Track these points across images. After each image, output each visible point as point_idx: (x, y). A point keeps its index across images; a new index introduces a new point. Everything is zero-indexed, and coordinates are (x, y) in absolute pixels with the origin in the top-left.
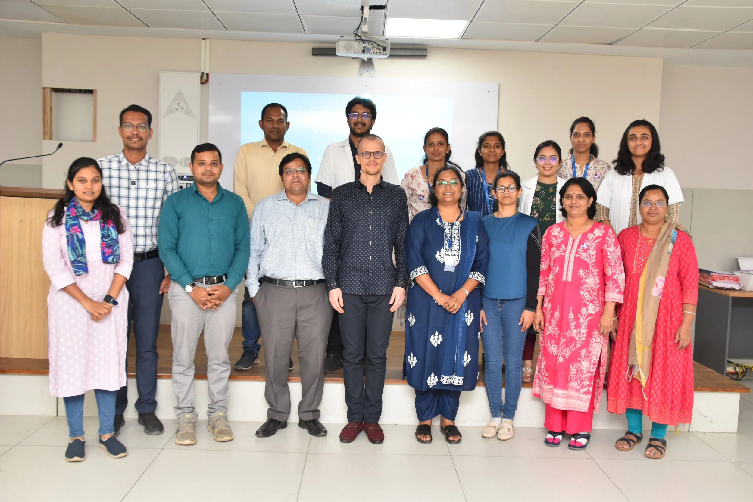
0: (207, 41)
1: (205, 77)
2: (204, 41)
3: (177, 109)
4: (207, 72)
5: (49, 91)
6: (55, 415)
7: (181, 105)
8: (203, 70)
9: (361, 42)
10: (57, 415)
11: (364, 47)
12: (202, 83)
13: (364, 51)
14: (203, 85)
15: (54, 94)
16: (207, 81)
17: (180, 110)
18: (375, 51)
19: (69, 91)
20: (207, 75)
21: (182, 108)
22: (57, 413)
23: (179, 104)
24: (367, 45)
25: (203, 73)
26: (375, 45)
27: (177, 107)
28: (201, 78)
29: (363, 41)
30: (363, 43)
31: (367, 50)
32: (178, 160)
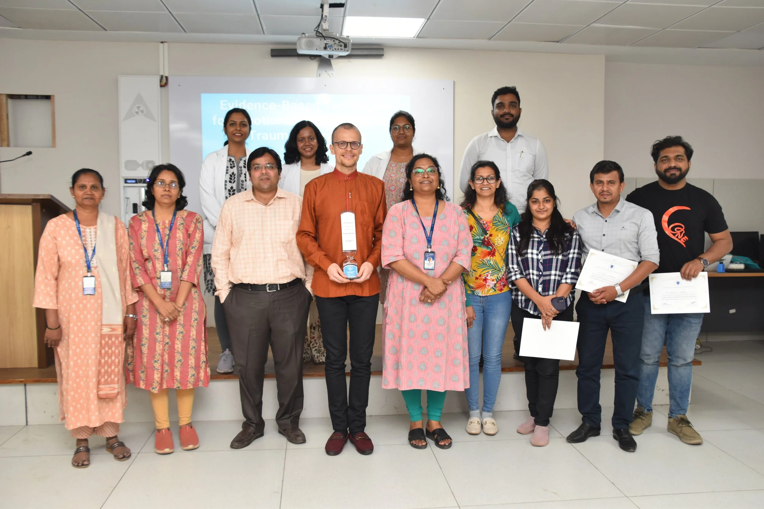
0: (165, 44)
1: (164, 80)
2: (161, 45)
3: (137, 113)
4: (166, 74)
5: (4, 98)
6: (25, 424)
7: (141, 109)
8: (162, 74)
9: (323, 39)
10: (27, 424)
11: (326, 44)
12: (161, 86)
13: (325, 48)
14: (163, 89)
15: (10, 101)
16: (166, 84)
17: (140, 113)
18: (337, 48)
19: (26, 97)
20: (167, 78)
21: (142, 112)
22: (27, 422)
23: (138, 108)
24: (330, 42)
25: (162, 77)
26: (337, 42)
27: (137, 110)
28: (161, 81)
30: (325, 40)
31: (329, 46)
32: (140, 163)
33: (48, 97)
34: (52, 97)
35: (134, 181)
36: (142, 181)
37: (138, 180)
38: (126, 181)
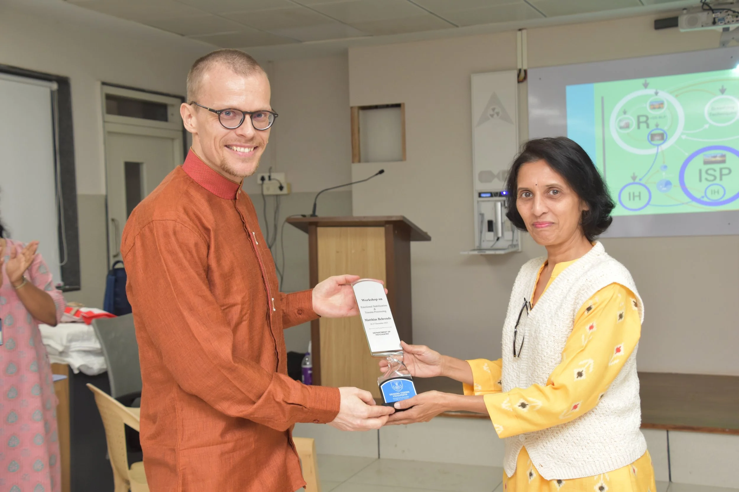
0: (524, 32)
1: (522, 75)
2: (519, 33)
3: (492, 116)
4: (525, 67)
5: (356, 110)
6: (377, 456)
7: (496, 110)
8: (519, 67)
9: (711, 12)
10: (379, 457)
11: (714, 18)
12: (519, 82)
13: (714, 23)
14: (522, 85)
15: (361, 112)
16: (525, 78)
17: (495, 116)
18: (730, 20)
19: (376, 107)
20: (525, 71)
21: (498, 114)
22: (379, 455)
23: (493, 109)
24: (719, 15)
25: (520, 71)
26: (730, 12)
27: (492, 113)
28: (519, 76)
29: (713, 11)
30: (713, 13)
31: (719, 20)
32: (496, 172)
33: (398, 106)
34: (402, 106)
35: (489, 195)
36: (498, 194)
37: (494, 193)
38: (480, 195)
